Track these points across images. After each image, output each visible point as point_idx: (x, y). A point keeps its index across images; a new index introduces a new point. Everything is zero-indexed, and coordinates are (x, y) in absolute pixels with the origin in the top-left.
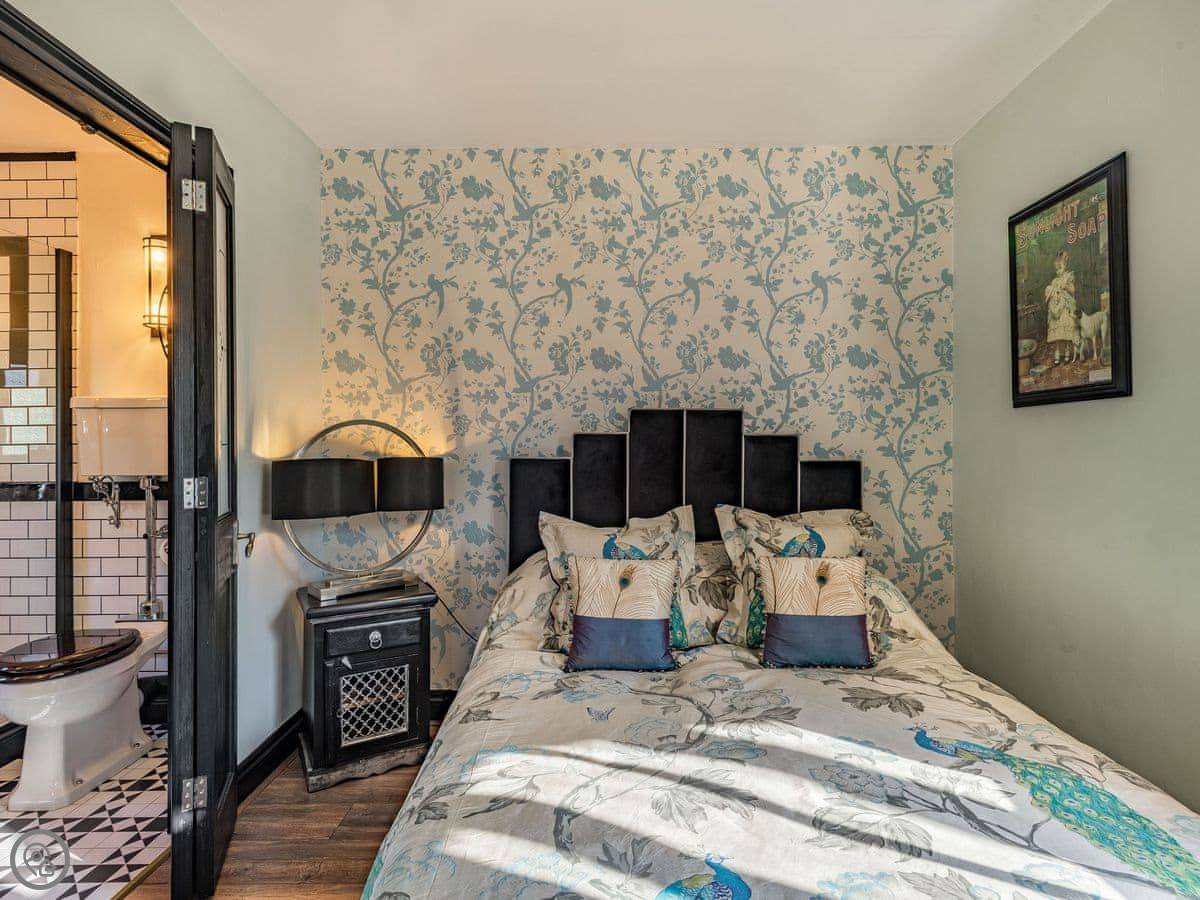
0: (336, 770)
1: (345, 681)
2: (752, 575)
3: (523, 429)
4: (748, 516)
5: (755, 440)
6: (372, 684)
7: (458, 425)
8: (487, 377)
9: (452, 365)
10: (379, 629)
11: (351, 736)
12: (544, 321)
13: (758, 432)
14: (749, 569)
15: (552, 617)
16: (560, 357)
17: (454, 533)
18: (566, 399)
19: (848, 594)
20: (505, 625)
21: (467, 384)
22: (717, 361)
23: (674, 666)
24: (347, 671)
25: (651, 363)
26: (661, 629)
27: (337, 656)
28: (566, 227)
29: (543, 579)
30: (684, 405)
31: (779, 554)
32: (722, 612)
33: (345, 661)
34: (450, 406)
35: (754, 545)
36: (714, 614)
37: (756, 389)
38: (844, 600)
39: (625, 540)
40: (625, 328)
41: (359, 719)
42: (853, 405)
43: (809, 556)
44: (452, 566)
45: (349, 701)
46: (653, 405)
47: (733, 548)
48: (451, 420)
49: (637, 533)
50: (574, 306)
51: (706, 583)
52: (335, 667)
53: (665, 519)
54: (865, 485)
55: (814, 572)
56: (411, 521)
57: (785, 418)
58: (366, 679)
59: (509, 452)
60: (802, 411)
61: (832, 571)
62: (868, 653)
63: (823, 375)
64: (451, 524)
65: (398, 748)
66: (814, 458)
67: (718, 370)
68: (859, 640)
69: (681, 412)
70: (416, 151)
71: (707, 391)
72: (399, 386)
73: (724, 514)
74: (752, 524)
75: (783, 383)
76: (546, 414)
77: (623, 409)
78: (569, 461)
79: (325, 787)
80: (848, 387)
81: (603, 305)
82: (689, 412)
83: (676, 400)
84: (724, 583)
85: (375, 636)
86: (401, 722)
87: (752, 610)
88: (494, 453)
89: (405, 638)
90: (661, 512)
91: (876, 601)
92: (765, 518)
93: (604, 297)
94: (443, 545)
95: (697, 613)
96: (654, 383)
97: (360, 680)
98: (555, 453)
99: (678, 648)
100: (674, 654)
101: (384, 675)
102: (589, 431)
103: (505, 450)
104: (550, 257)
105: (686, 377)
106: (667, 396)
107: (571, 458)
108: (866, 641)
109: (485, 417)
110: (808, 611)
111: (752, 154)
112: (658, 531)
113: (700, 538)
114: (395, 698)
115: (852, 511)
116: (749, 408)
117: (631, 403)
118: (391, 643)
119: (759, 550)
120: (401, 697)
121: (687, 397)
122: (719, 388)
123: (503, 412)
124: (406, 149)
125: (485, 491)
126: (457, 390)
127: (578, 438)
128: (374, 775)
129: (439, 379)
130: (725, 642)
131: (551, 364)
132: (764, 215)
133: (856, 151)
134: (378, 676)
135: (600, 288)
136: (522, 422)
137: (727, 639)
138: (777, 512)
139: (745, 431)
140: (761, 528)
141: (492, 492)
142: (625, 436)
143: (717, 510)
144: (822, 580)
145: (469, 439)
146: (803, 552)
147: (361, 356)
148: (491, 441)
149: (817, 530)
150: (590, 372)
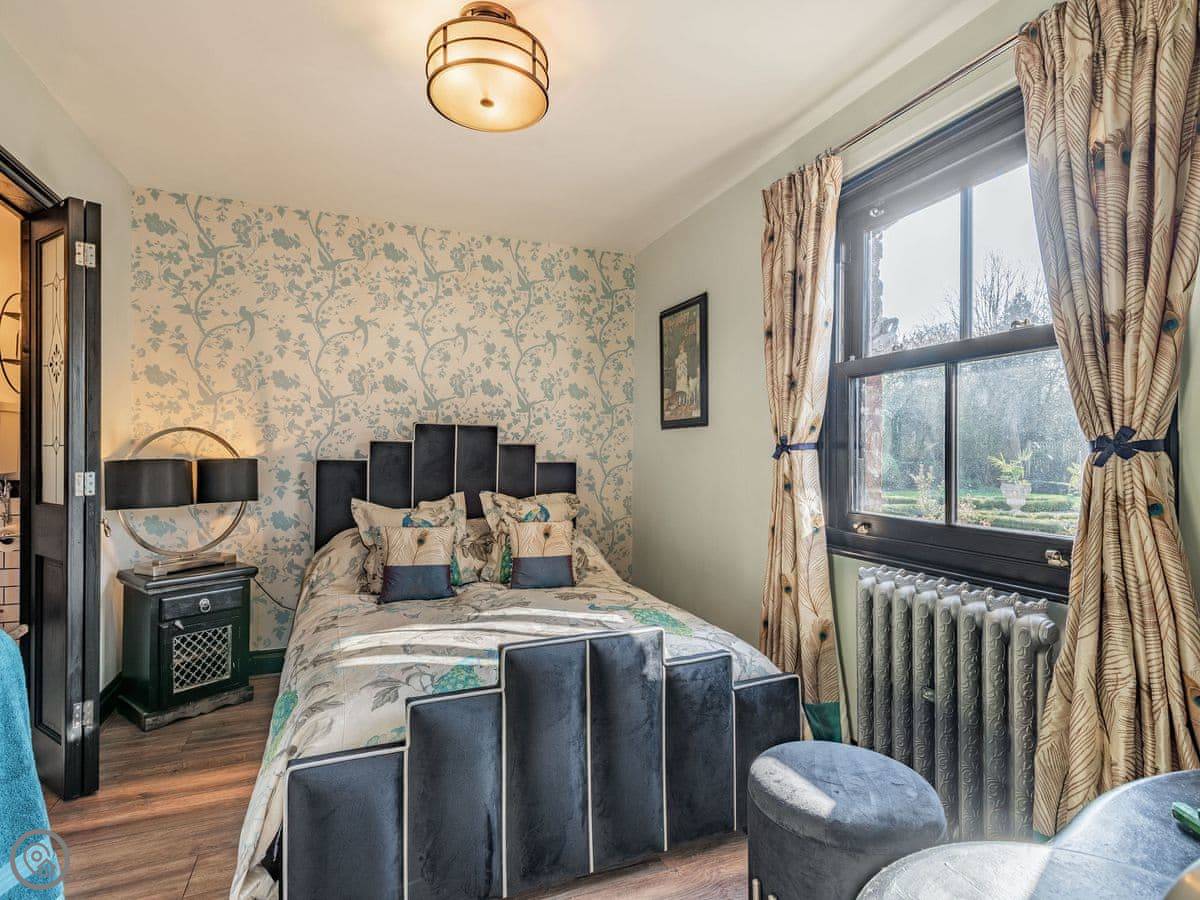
0: (169, 712)
1: (176, 641)
2: (504, 536)
3: (325, 437)
4: (500, 498)
5: (507, 448)
6: (200, 642)
7: (268, 432)
8: (294, 394)
9: (262, 383)
10: (209, 597)
11: (182, 684)
12: (345, 352)
13: (508, 442)
14: (502, 532)
15: (364, 572)
16: (358, 381)
17: (263, 521)
18: (363, 414)
19: (562, 543)
20: (324, 582)
21: (275, 399)
22: (480, 390)
23: (454, 594)
24: (180, 631)
25: (431, 389)
26: (445, 571)
27: (170, 620)
28: (363, 279)
29: (354, 548)
30: (455, 421)
31: (520, 521)
32: (483, 563)
33: (178, 623)
34: (261, 416)
35: (505, 517)
36: (478, 564)
37: (507, 411)
38: (559, 548)
39: (417, 516)
40: (411, 361)
41: (188, 670)
42: (573, 424)
43: (540, 521)
44: (260, 549)
45: (178, 657)
46: (431, 421)
47: (491, 520)
48: (261, 428)
49: (426, 510)
50: (369, 341)
51: (473, 545)
52: (169, 628)
53: (445, 502)
54: (578, 479)
55: (542, 531)
56: (222, 512)
57: (527, 432)
58: (194, 638)
59: (313, 455)
60: (539, 428)
61: (553, 529)
62: (573, 578)
63: (553, 402)
64: (260, 514)
65: (223, 691)
66: (546, 461)
67: (480, 397)
68: (566, 570)
69: (454, 426)
70: (230, 201)
71: (472, 411)
72: (210, 398)
73: (485, 497)
74: (504, 504)
75: (526, 407)
76: (345, 425)
77: (409, 423)
78: (366, 462)
79: (159, 727)
80: (568, 411)
81: (393, 343)
82: (459, 426)
83: (449, 417)
84: (485, 544)
85: (204, 602)
86: (224, 672)
87: (504, 558)
88: (300, 455)
89: (230, 603)
90: (441, 497)
91: (580, 550)
92: (512, 499)
93: (394, 336)
94: (252, 530)
95: (467, 563)
96: (433, 404)
97: (189, 639)
98: (353, 455)
99: (455, 585)
100: (454, 588)
101: (210, 634)
102: (381, 440)
103: (310, 453)
104: (350, 302)
105: (457, 400)
106: (443, 414)
107: (368, 460)
108: (571, 571)
109: (292, 426)
110: (538, 554)
111: (506, 243)
112: (440, 510)
113: (469, 516)
114: (219, 652)
115: (567, 494)
116: (502, 425)
117: (414, 419)
118: (217, 608)
119: (508, 519)
120: (226, 651)
121: (458, 415)
122: (481, 410)
123: (309, 423)
124: (219, 197)
125: (292, 486)
126: (266, 403)
127: (374, 445)
128: (201, 714)
129: (250, 394)
130: (486, 581)
131: (350, 387)
132: (514, 287)
133: (575, 250)
134: (205, 635)
135: (391, 329)
136: (324, 431)
137: (488, 579)
138: (520, 496)
139: (499, 441)
140: (510, 505)
141: (298, 487)
142: (410, 444)
143: (481, 495)
144: (547, 535)
145: (278, 444)
146: (536, 519)
147: (171, 370)
148: (296, 446)
149: (545, 506)
150: (382, 394)
